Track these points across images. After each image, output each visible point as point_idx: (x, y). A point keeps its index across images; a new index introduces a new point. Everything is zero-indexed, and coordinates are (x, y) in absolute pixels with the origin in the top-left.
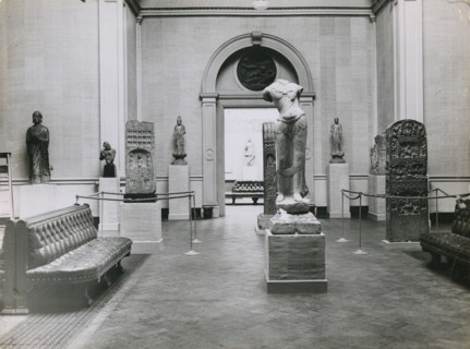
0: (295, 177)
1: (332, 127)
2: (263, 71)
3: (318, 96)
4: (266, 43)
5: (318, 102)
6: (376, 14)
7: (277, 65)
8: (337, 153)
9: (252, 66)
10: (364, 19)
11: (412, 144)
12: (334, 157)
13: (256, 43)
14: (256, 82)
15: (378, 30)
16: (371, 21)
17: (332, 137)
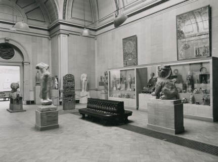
0: (48, 93)
1: (36, 74)
2: (9, 52)
3: (31, 63)
4: (11, 42)
5: (31, 65)
6: (51, 38)
7: (15, 51)
8: (38, 82)
9: (4, 50)
10: (46, 39)
11: (71, 81)
12: (37, 84)
13: (7, 42)
14: (6, 56)
15: (52, 43)
16: (49, 40)
17: (36, 77)
